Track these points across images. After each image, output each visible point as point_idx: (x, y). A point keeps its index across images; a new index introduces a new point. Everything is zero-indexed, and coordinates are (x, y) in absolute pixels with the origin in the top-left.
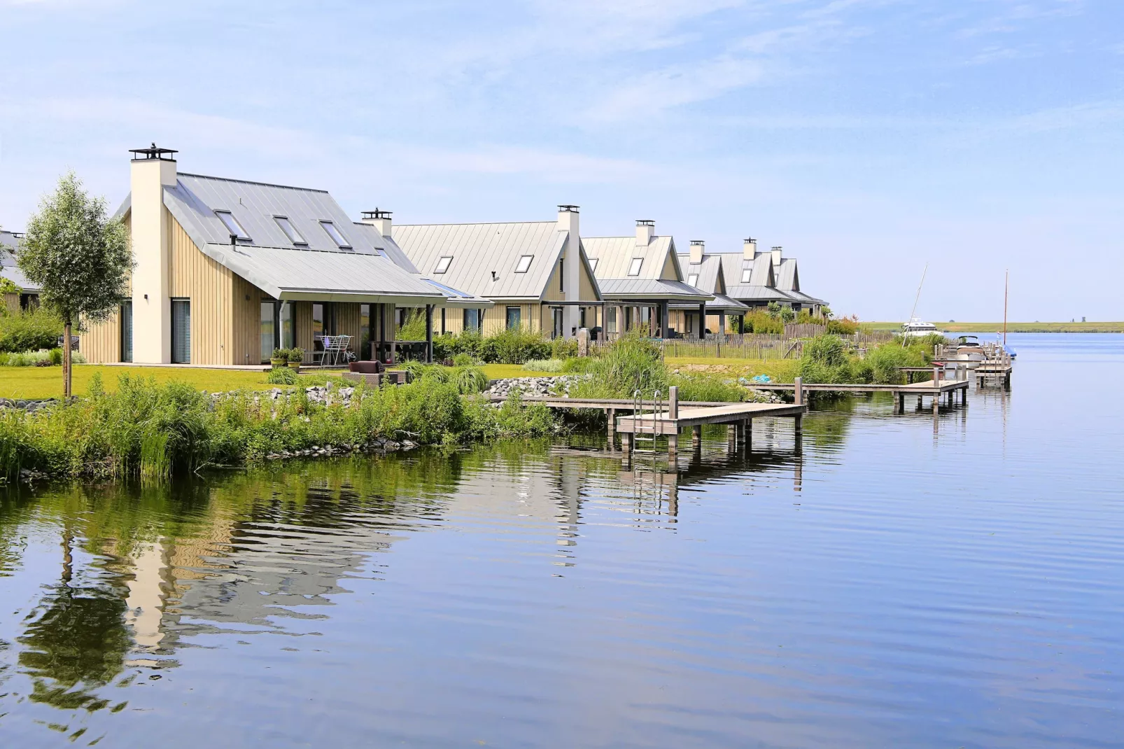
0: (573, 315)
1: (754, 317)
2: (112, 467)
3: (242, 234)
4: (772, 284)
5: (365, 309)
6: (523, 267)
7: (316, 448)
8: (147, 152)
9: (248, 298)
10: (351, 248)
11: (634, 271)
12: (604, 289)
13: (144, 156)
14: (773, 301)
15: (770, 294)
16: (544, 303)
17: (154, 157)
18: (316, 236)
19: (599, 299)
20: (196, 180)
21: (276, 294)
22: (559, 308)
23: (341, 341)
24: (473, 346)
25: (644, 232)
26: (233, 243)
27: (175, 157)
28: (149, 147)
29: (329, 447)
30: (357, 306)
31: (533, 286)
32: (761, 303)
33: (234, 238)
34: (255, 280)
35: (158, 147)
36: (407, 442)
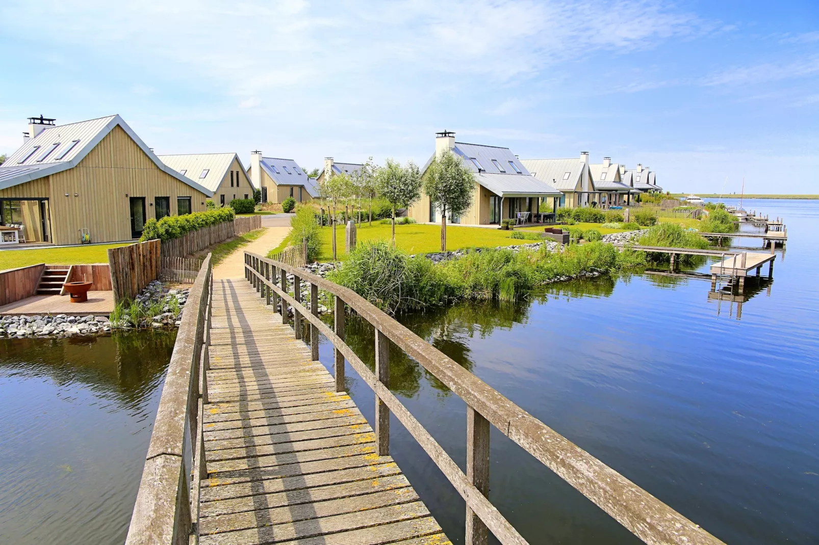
0: (585, 197)
1: (644, 195)
2: (487, 294)
3: (482, 169)
4: (648, 183)
5: (527, 201)
6: (566, 177)
7: (559, 277)
8: (442, 134)
9: (485, 196)
10: (521, 173)
11: (603, 178)
12: (597, 186)
13: (441, 135)
14: (650, 189)
15: (647, 186)
16: (575, 192)
17: (445, 136)
18: (507, 167)
19: (594, 190)
20: (461, 145)
21: (501, 195)
22: (580, 194)
23: (523, 214)
24: (569, 214)
25: (607, 162)
26: (480, 172)
27: (454, 135)
28: (443, 132)
29: (564, 276)
30: (525, 198)
31: (572, 185)
32: (646, 190)
33: (480, 170)
34: (491, 188)
35: (447, 131)
36: (595, 273)
